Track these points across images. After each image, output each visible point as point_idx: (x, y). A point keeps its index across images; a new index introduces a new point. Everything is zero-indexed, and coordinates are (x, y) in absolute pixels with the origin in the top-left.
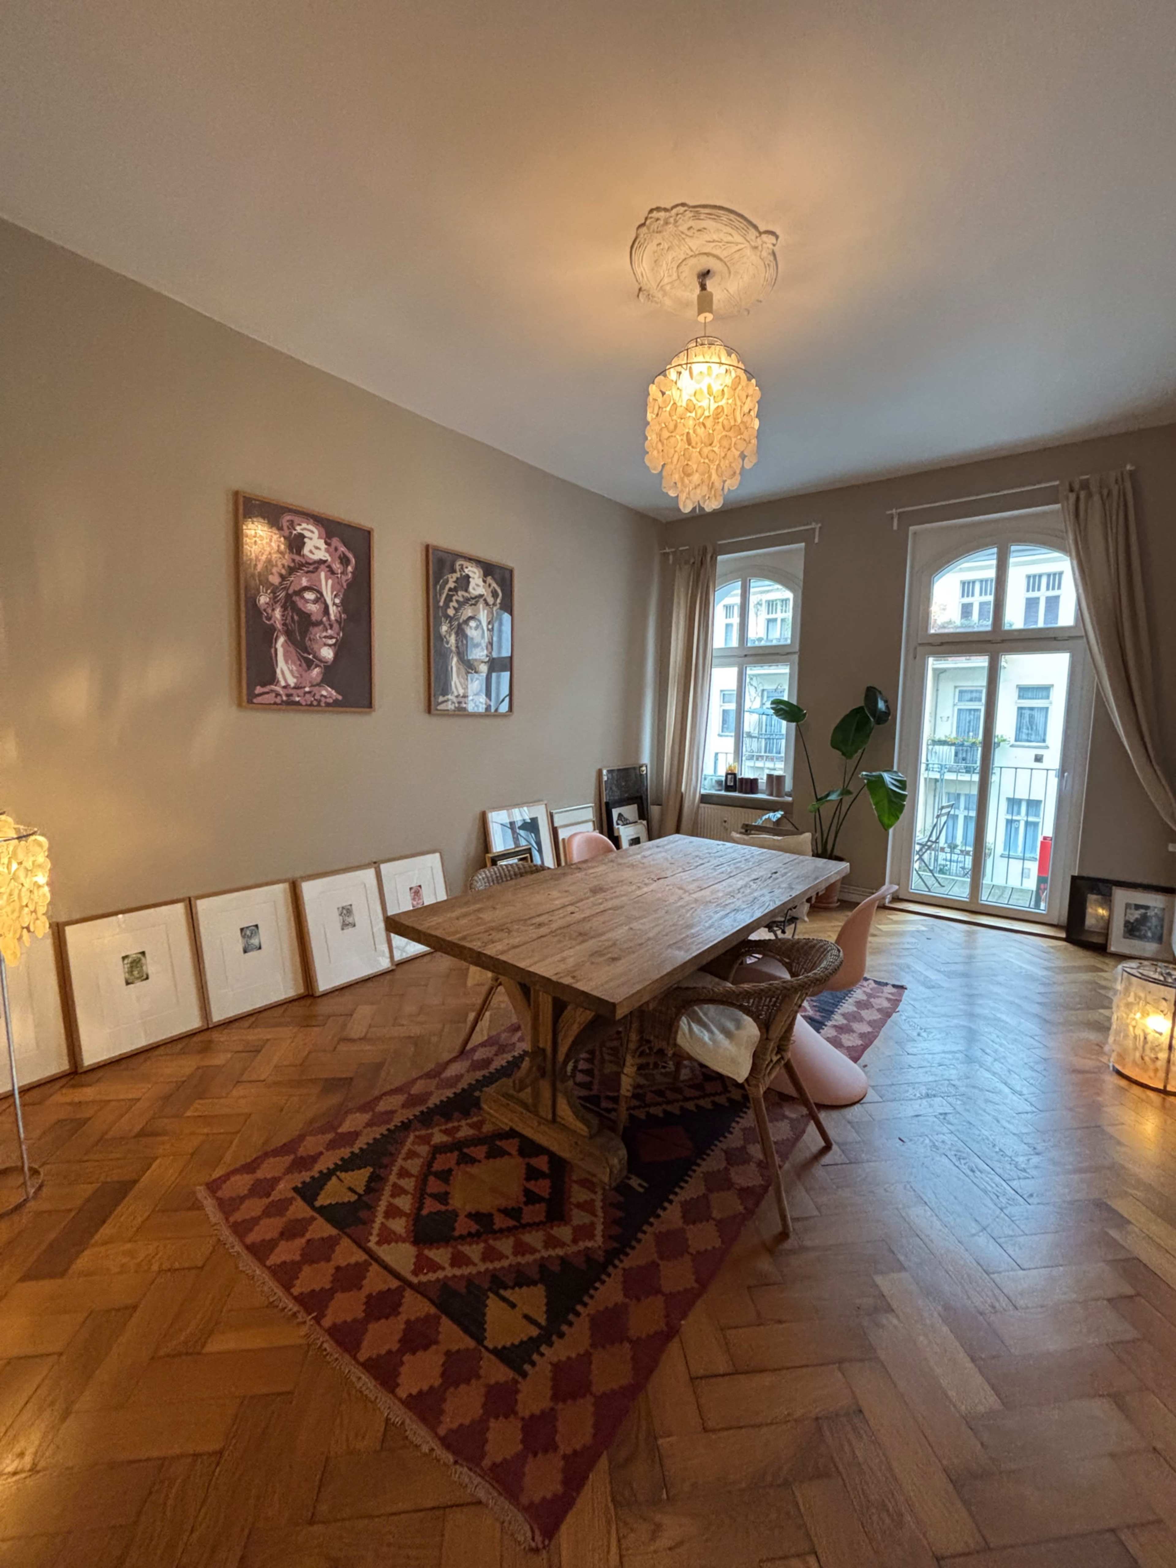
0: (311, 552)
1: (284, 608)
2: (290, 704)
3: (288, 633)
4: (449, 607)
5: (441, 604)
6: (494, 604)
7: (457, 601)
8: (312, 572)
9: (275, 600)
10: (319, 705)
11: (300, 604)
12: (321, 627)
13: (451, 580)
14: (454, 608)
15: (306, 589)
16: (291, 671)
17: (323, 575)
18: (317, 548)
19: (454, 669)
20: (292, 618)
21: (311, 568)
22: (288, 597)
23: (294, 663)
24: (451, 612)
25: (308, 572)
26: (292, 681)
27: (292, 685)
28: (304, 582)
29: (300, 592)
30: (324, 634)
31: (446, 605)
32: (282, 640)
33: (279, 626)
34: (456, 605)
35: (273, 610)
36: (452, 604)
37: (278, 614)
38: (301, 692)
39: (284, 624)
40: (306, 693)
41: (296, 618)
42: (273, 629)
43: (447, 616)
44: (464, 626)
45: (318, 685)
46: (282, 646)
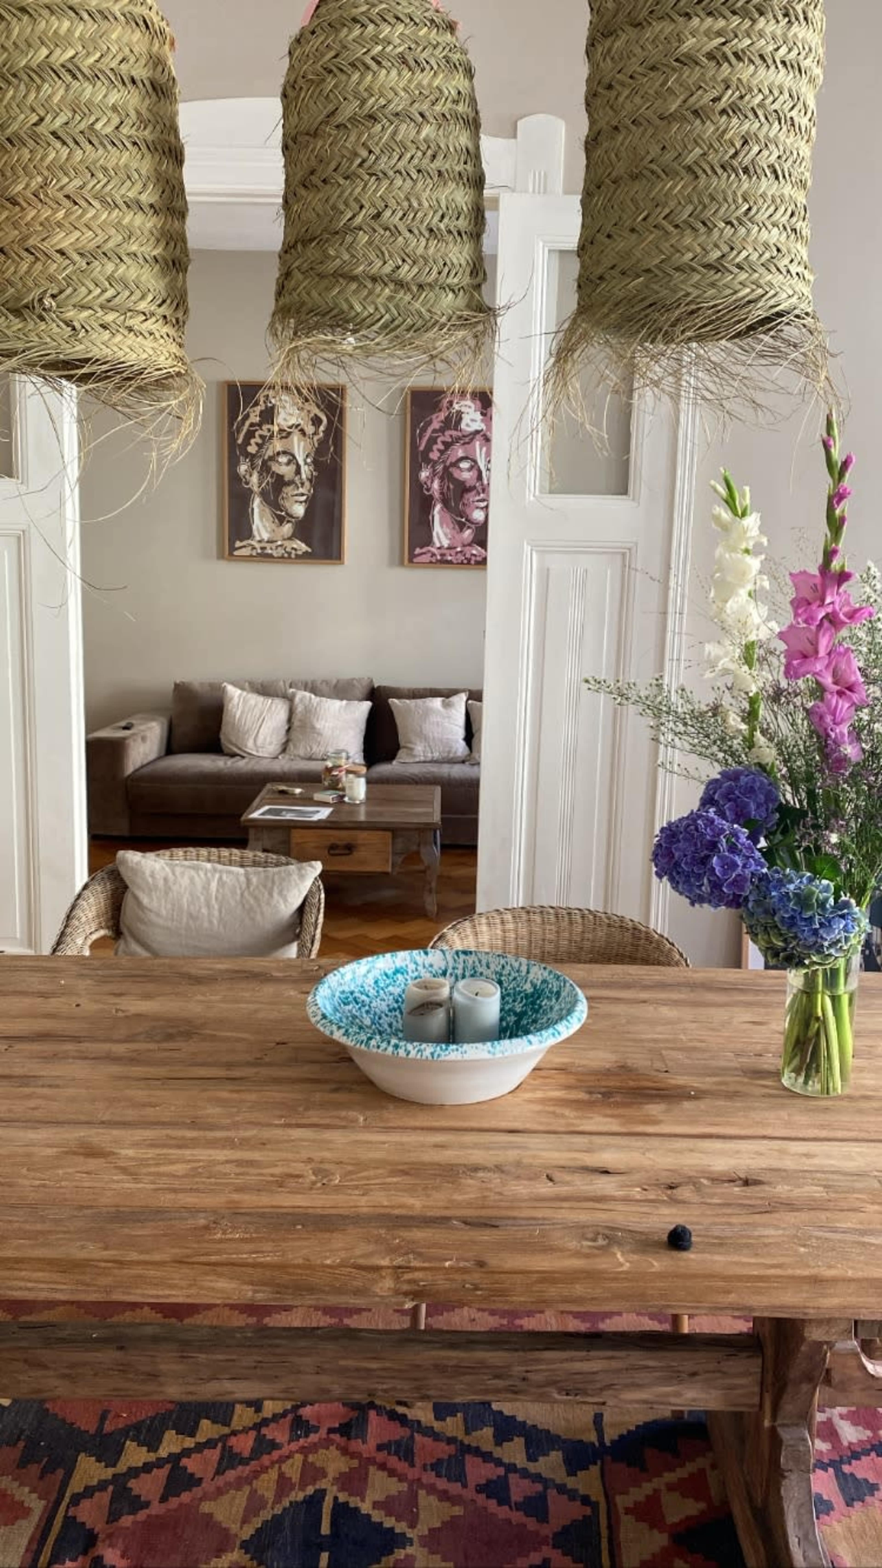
0: (467, 425)
1: (442, 479)
2: (444, 562)
3: (445, 502)
4: (250, 444)
5: (240, 441)
6: (315, 434)
7: (261, 436)
8: (468, 443)
9: (434, 474)
10: (469, 563)
11: (456, 473)
12: (474, 493)
13: (252, 415)
14: (257, 444)
15: (462, 459)
16: (446, 535)
17: (477, 444)
18: (473, 420)
19: (256, 511)
20: (448, 487)
21: (467, 440)
22: (446, 469)
23: (448, 526)
24: (252, 449)
25: (464, 444)
26: (446, 543)
27: (446, 546)
28: (460, 453)
29: (455, 464)
30: (477, 498)
31: (247, 442)
32: (438, 507)
33: (437, 495)
34: (260, 441)
35: (432, 482)
36: (253, 441)
37: (436, 485)
38: (453, 552)
39: (442, 493)
40: (457, 553)
41: (451, 486)
42: (431, 497)
43: (247, 455)
44: (270, 463)
45: (470, 545)
46: (439, 513)
